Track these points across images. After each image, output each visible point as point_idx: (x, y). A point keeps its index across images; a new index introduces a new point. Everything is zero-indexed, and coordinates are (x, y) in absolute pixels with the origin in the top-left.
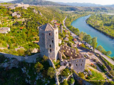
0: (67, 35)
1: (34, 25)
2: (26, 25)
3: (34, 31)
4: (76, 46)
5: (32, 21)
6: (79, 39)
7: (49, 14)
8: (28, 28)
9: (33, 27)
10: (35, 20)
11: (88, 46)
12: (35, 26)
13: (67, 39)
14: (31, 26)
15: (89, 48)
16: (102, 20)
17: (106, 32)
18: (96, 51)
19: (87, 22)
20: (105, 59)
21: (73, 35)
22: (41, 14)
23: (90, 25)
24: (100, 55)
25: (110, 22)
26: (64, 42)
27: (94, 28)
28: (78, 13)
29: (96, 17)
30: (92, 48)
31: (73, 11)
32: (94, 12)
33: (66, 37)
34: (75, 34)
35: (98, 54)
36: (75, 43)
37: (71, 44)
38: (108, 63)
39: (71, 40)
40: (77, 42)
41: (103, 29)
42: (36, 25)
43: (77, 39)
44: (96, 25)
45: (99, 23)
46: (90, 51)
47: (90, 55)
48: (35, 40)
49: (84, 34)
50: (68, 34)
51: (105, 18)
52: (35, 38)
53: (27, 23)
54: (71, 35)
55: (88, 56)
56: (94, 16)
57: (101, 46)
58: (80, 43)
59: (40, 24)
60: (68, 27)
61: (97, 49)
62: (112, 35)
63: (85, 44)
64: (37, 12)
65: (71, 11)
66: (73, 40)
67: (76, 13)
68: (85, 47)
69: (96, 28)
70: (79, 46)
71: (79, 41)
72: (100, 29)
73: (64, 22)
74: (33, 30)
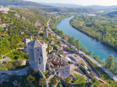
0: (52, 39)
1: (17, 30)
2: (8, 31)
3: (17, 38)
4: (62, 49)
5: (15, 27)
6: (64, 41)
7: (32, 17)
8: (11, 34)
9: (17, 33)
10: (17, 25)
11: (73, 48)
12: (19, 32)
13: (53, 43)
14: (14, 32)
15: (74, 50)
16: (84, 20)
17: (88, 33)
18: (80, 52)
19: (70, 24)
20: (88, 59)
21: (59, 37)
22: (24, 18)
23: (73, 27)
24: (84, 56)
25: (91, 23)
26: (50, 46)
27: (77, 29)
28: (62, 15)
29: (78, 18)
30: (76, 49)
31: (56, 12)
32: (77, 13)
33: (52, 40)
34: (60, 36)
35: (82, 55)
36: (61, 46)
37: (57, 47)
38: (91, 62)
39: (56, 43)
40: (62, 45)
41: (85, 29)
42: (19, 30)
43: (63, 41)
44: (79, 26)
45: (82, 24)
46: (75, 52)
47: (75, 56)
48: (20, 46)
49: (69, 36)
50: (53, 37)
51: (87, 19)
52: (20, 45)
53: (8, 29)
54: (56, 38)
55: (74, 57)
56: (77, 17)
57: (84, 47)
58: (65, 46)
59: (24, 29)
60: (53, 30)
61: (81, 50)
62: (93, 35)
63: (70, 46)
64: (19, 16)
65: (54, 12)
66: (58, 43)
67: (60, 14)
68: (70, 49)
69: (79, 29)
70: (64, 48)
71: (65, 44)
72: (83, 30)
73: (48, 24)
74: (16, 36)
